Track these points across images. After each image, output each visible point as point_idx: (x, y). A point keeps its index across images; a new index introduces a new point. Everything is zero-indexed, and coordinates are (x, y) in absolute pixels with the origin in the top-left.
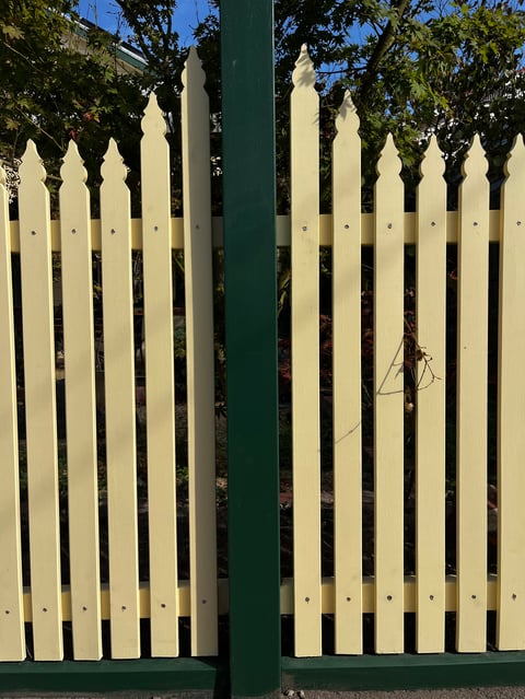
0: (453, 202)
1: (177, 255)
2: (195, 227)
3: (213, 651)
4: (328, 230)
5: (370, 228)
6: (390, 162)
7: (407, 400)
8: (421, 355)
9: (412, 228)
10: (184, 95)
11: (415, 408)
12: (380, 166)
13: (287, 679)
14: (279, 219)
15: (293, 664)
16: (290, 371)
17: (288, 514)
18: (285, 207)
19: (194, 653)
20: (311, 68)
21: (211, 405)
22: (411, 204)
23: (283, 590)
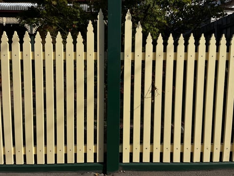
0: (165, 50)
1: (96, 62)
2: (100, 55)
3: (102, 161)
4: (134, 56)
5: (144, 56)
6: (149, 40)
7: (152, 100)
8: (156, 89)
9: (155, 56)
10: (98, 21)
11: (154, 102)
12: (147, 41)
13: (120, 168)
14: (121, 53)
15: (122, 164)
16: (123, 91)
17: (122, 130)
18: (123, 50)
19: (98, 162)
20: (130, 16)
21: (103, 99)
22: (154, 50)
23: (120, 146)
